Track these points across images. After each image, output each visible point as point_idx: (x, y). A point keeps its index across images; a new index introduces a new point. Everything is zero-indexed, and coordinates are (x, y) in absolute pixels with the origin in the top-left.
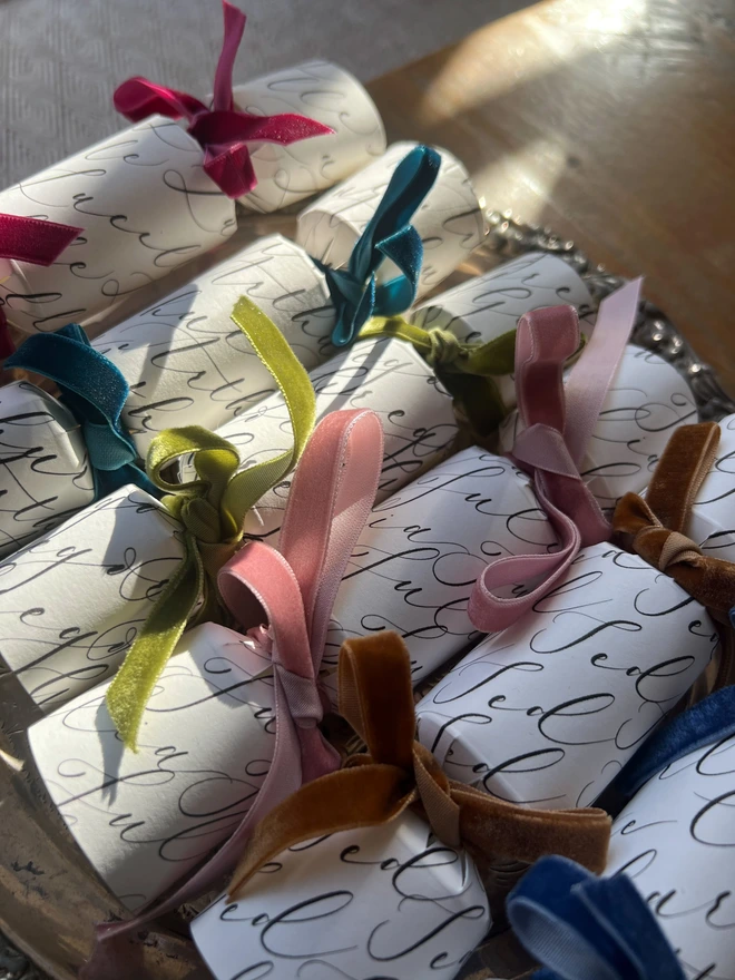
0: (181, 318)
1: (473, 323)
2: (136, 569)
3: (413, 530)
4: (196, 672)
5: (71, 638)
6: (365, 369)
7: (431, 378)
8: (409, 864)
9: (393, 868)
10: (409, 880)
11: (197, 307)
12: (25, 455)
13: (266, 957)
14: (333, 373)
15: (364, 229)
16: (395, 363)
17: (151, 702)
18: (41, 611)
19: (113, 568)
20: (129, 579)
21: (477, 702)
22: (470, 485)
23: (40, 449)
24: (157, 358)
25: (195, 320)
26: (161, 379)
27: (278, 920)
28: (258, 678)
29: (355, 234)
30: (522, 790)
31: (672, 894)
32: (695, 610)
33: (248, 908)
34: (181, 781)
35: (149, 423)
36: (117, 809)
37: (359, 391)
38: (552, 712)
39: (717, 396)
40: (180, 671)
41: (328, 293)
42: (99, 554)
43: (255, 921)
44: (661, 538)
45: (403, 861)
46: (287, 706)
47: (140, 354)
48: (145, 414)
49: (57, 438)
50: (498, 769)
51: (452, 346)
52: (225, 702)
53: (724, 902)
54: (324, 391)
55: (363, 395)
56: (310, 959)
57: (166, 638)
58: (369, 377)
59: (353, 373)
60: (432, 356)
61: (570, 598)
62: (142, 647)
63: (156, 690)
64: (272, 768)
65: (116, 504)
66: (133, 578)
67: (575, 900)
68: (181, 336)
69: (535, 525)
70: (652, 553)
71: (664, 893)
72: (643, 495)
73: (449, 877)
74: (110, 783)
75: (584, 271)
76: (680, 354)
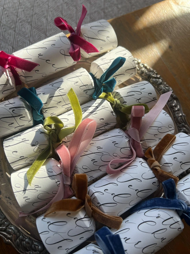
0: (58, 88)
1: (125, 99)
2: (38, 146)
3: (99, 148)
4: (46, 171)
5: (22, 158)
6: (97, 107)
7: (112, 112)
8: (79, 220)
9: (76, 219)
10: (79, 223)
11: (62, 86)
12: (19, 116)
13: (49, 230)
14: (90, 107)
15: (105, 71)
16: (104, 107)
17: (36, 175)
18: (17, 152)
19: (33, 145)
20: (36, 148)
21: (102, 189)
22: (114, 139)
23: (22, 115)
24: (51, 97)
25: (61, 89)
26: (51, 102)
27: (52, 224)
28: (58, 174)
29: (103, 72)
30: (106, 210)
31: (129, 239)
32: (155, 179)
33: (47, 219)
34: (38, 193)
35: (47, 112)
36: (25, 195)
37: (94, 113)
38: (117, 195)
39: (184, 123)
40: (43, 170)
41: (93, 85)
42: (30, 142)
43: (48, 223)
45: (78, 219)
46: (63, 181)
47: (47, 96)
48: (46, 109)
49: (26, 113)
50: (102, 205)
51: (119, 105)
52: (50, 178)
53: (139, 243)
54: (87, 111)
55: (95, 114)
56: (56, 233)
57: (41, 162)
58: (98, 110)
59: (94, 108)
60: (114, 106)
61: (129, 170)
62: (36, 163)
63: (37, 173)
64: (58, 193)
65: (36, 130)
66: (37, 148)
67: (106, 238)
68: (57, 93)
69: (127, 151)
70: (150, 164)
73: (87, 223)
74: (25, 190)
75: (161, 84)
76: (178, 110)
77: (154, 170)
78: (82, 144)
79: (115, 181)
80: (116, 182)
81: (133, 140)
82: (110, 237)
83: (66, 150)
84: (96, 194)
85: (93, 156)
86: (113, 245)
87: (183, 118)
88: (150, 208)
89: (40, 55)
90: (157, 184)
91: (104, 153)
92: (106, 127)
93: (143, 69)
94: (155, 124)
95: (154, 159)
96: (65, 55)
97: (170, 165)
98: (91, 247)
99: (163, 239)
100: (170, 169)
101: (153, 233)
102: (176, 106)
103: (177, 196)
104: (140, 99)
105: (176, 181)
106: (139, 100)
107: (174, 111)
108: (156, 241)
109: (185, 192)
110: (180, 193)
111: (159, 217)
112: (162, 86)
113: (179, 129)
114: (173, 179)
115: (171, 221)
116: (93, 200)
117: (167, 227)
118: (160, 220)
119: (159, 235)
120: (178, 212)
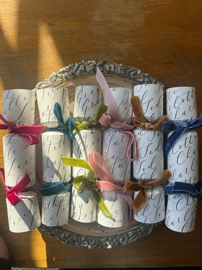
0: (53, 165)
1: (87, 116)
2: (89, 199)
3: (113, 157)
4: (109, 202)
5: (92, 213)
6: (82, 142)
7: (92, 132)
8: (151, 196)
9: (150, 198)
10: (153, 198)
11: (53, 160)
12: (61, 202)
13: (146, 217)
14: (79, 147)
16: (85, 136)
17: (109, 209)
18: (86, 215)
19: (87, 202)
20: (90, 201)
21: (141, 172)
22: (112, 143)
23: (61, 200)
24: (58, 174)
25: (55, 163)
26: (61, 175)
27: (144, 213)
28: (116, 194)
29: (56, 121)
30: (156, 177)
32: (157, 132)
33: (139, 214)
34: (120, 212)
35: (66, 180)
36: (117, 221)
37: (86, 147)
38: (151, 165)
39: (127, 70)
40: (107, 203)
41: (62, 134)
42: (84, 203)
43: (141, 215)
45: (151, 197)
46: (122, 193)
47: (55, 176)
48: (65, 180)
49: (61, 196)
50: (151, 177)
51: (89, 124)
52: (116, 201)
53: (187, 170)
54: (82, 152)
55: (87, 147)
56: (150, 213)
57: (102, 202)
58: (85, 143)
59: (81, 144)
60: (87, 128)
61: (140, 145)
62: (100, 205)
63: (107, 207)
64: (127, 201)
65: (77, 195)
66: (90, 200)
68: (56, 167)
69: (126, 138)
70: (144, 128)
71: (180, 174)
72: (135, 116)
73: (156, 192)
74: (114, 220)
75: (85, 68)
76: (115, 68)
77: (150, 129)
78: (104, 169)
79: (141, 160)
80: (143, 160)
81: (121, 128)
82: (173, 189)
83: (103, 183)
84: (143, 178)
85: (117, 165)
86: (179, 189)
87: (123, 68)
88: (171, 147)
89: (19, 167)
90: (160, 133)
91: (119, 156)
92: (100, 141)
93: (64, 75)
94: (118, 103)
95: (143, 124)
96: (27, 146)
97: (153, 116)
98: (171, 197)
99: (194, 153)
100: (156, 117)
101: (187, 157)
102: (110, 68)
103: (176, 124)
104: (92, 103)
105: (166, 119)
106: (93, 105)
107: (114, 72)
108: (192, 158)
109: (177, 117)
110: (176, 121)
111: (181, 147)
112: (88, 69)
113: (129, 77)
114: (164, 122)
115: (188, 140)
116: (144, 182)
117: (190, 145)
118: (183, 147)
119: (191, 154)
120: (186, 131)
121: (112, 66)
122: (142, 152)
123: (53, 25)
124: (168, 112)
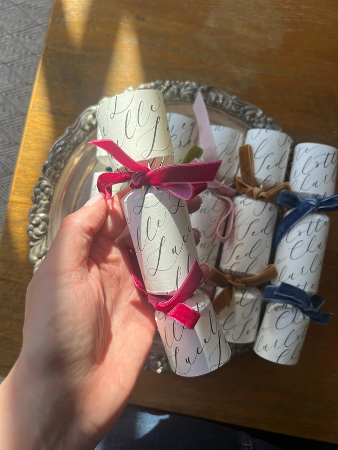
9: (239, 303)
10: (243, 303)
13: (227, 331)
21: (234, 260)
27: (224, 324)
30: (256, 271)
31: (293, 273)
32: (269, 205)
38: (251, 252)
44: (252, 191)
45: (240, 300)
50: (247, 271)
53: (304, 269)
56: (235, 326)
61: (239, 221)
67: (276, 295)
69: (220, 206)
70: (251, 195)
71: (291, 274)
73: (250, 296)
76: (224, 99)
77: (260, 198)
79: (236, 243)
80: (238, 243)
81: (216, 189)
82: (278, 292)
84: (234, 269)
86: (285, 294)
87: (236, 103)
88: (286, 233)
90: (273, 206)
91: (204, 230)
94: (219, 150)
95: (250, 188)
97: (269, 179)
98: (271, 307)
99: (319, 246)
100: (273, 181)
101: (308, 250)
102: (217, 98)
103: (300, 199)
104: (181, 142)
105: (287, 188)
106: (180, 145)
107: (221, 105)
108: (315, 254)
109: (305, 188)
110: (301, 193)
111: (300, 233)
112: (184, 92)
113: (243, 118)
114: (283, 191)
115: (313, 226)
116: (235, 276)
117: (315, 233)
118: (304, 235)
119: (314, 247)
120: (313, 212)
121: (221, 96)
122: (240, 232)
123: (143, 20)
124: (292, 179)
